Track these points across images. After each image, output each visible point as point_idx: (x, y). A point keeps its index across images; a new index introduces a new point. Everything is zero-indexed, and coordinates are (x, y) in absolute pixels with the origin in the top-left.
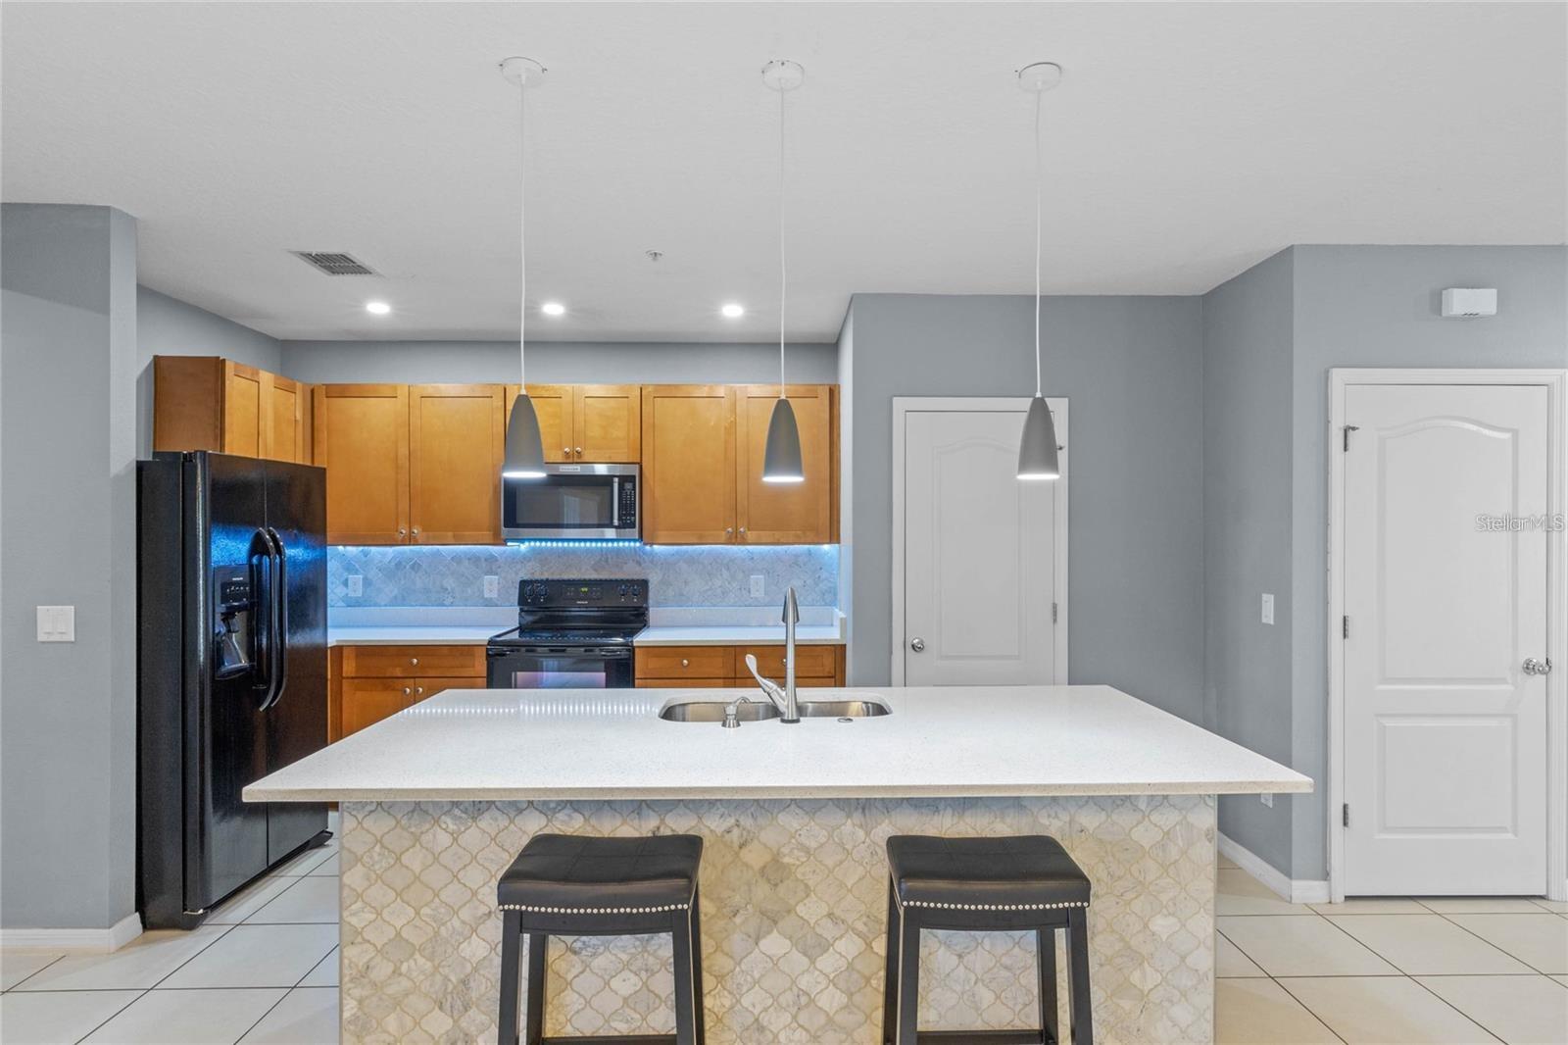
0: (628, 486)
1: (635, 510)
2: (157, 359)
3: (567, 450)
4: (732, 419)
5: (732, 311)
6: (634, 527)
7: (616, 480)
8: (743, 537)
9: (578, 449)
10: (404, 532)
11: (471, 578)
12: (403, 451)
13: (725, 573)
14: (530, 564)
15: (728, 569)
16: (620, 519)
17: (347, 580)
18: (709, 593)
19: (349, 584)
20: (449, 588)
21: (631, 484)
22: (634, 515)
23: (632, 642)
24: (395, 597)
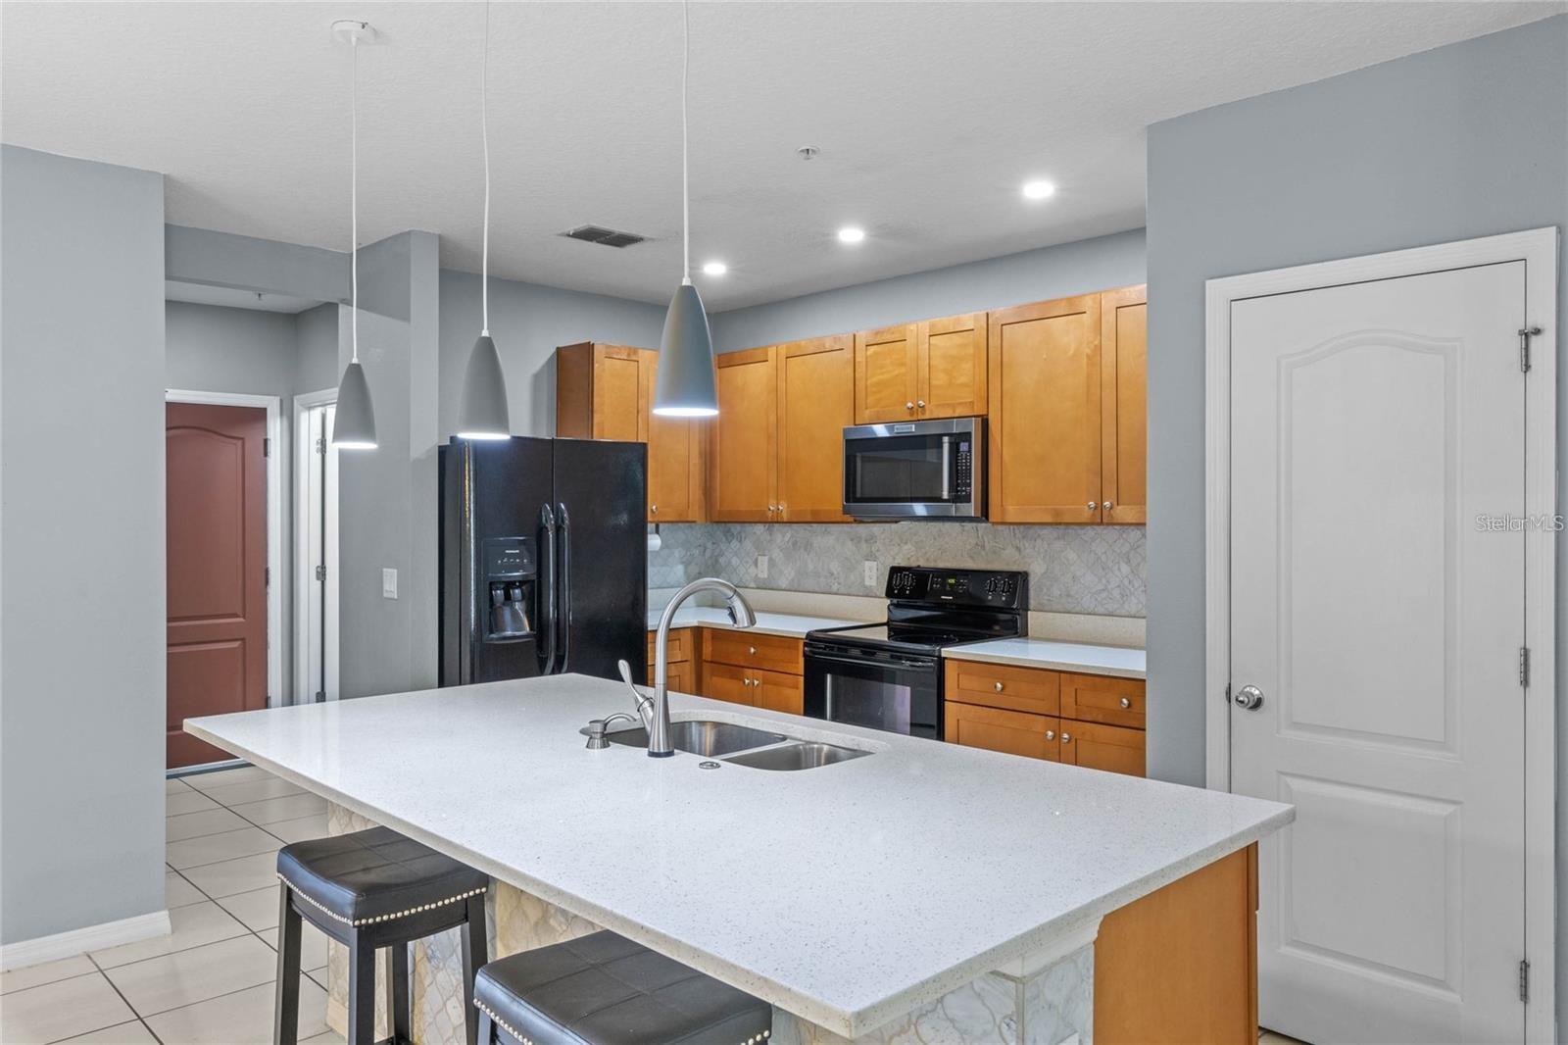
0: (964, 447)
1: (970, 479)
2: (558, 348)
3: (910, 405)
4: (1096, 342)
5: (1038, 191)
6: (969, 501)
7: (946, 439)
8: (1110, 515)
9: (921, 403)
10: (772, 508)
11: (853, 561)
12: (773, 418)
13: (1125, 569)
14: (906, 547)
15: (1128, 561)
16: (950, 491)
17: (757, 560)
18: (1104, 595)
19: (759, 564)
20: (835, 573)
21: (967, 444)
22: (970, 486)
23: (940, 651)
24: (793, 580)
